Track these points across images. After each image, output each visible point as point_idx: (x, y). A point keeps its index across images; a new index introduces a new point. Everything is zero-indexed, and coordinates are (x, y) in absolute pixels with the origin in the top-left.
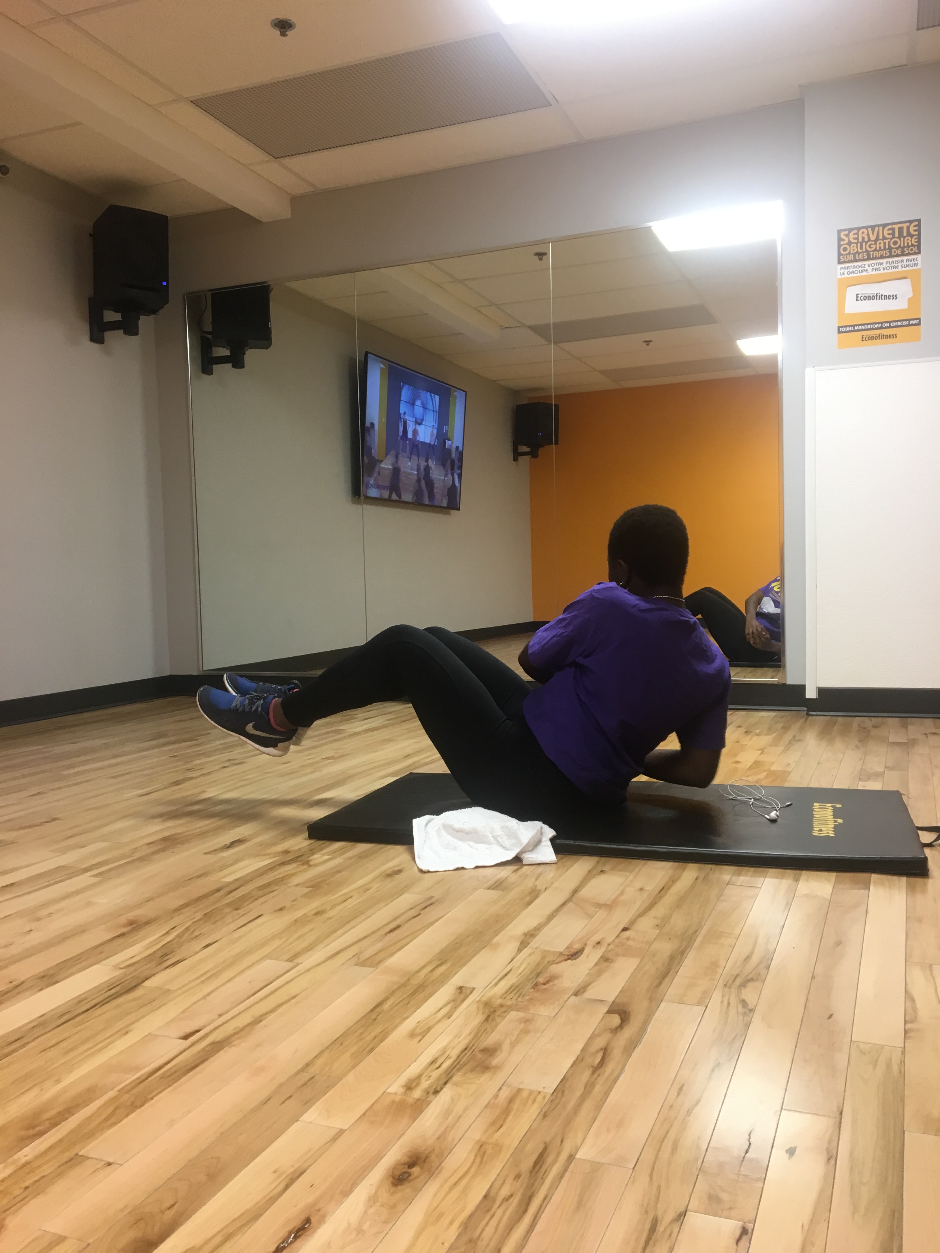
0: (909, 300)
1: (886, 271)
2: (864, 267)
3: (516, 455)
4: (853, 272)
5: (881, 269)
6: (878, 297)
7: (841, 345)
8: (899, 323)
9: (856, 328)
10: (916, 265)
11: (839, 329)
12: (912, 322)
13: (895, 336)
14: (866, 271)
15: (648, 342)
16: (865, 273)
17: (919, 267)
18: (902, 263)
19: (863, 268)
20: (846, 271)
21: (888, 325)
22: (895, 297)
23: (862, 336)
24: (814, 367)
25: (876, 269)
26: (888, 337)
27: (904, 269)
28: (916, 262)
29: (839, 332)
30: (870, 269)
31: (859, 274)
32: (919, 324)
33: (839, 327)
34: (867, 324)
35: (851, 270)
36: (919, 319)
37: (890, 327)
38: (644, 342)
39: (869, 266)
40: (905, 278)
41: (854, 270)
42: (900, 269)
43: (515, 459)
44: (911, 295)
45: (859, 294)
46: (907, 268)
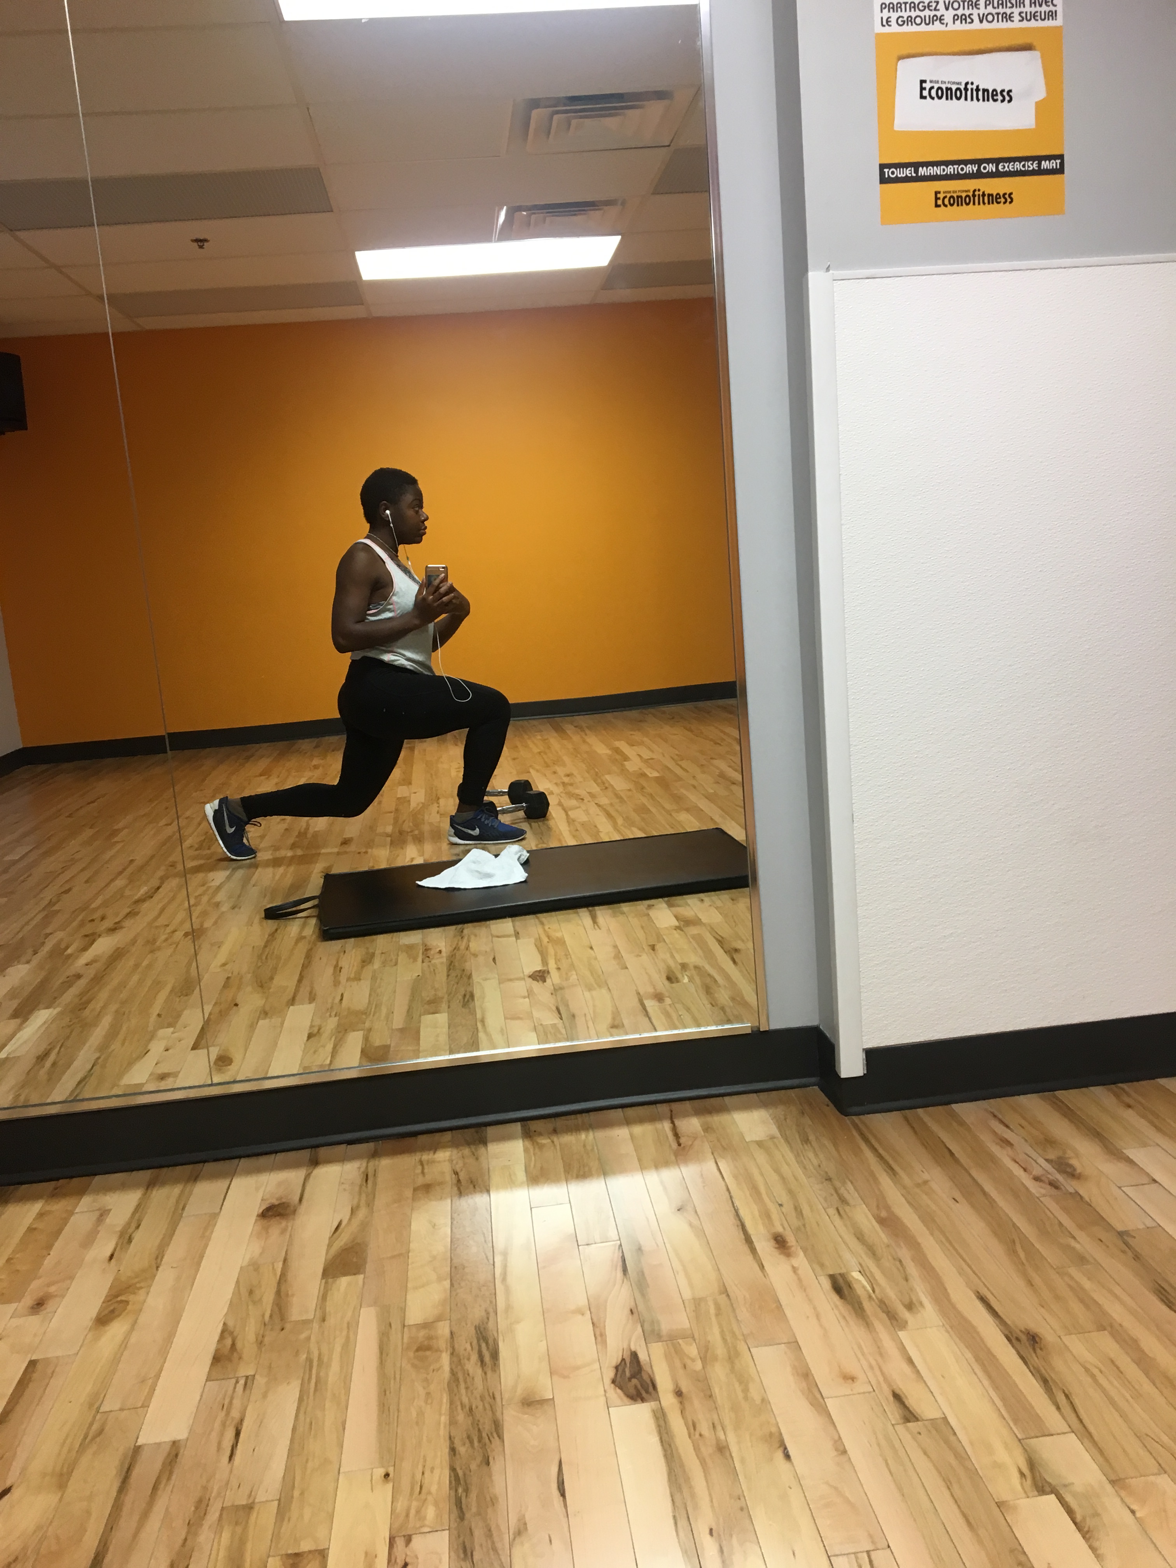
0: (1038, 105)
1: (985, 25)
2: (935, 9)
4: (910, 20)
5: (975, 18)
6: (969, 93)
7: (889, 216)
8: (1018, 166)
9: (922, 171)
10: (1052, 15)
11: (882, 174)
12: (1045, 165)
13: (1008, 198)
14: (941, 19)
16: (942, 28)
17: (1059, 22)
18: (1022, 9)
19: (932, 13)
20: (894, 16)
21: (991, 168)
22: (1007, 96)
23: (937, 193)
24: (828, 269)
25: (963, 18)
26: (994, 199)
27: (1025, 24)
28: (1052, 8)
29: (883, 180)
30: (949, 15)
31: (923, 28)
32: (1060, 171)
33: (882, 167)
34: (947, 163)
35: (905, 15)
36: (1061, 157)
37: (998, 174)
39: (947, 9)
40: (1028, 47)
41: (913, 14)
42: (1016, 24)
44: (1041, 93)
45: (925, 81)
46: (1033, 24)
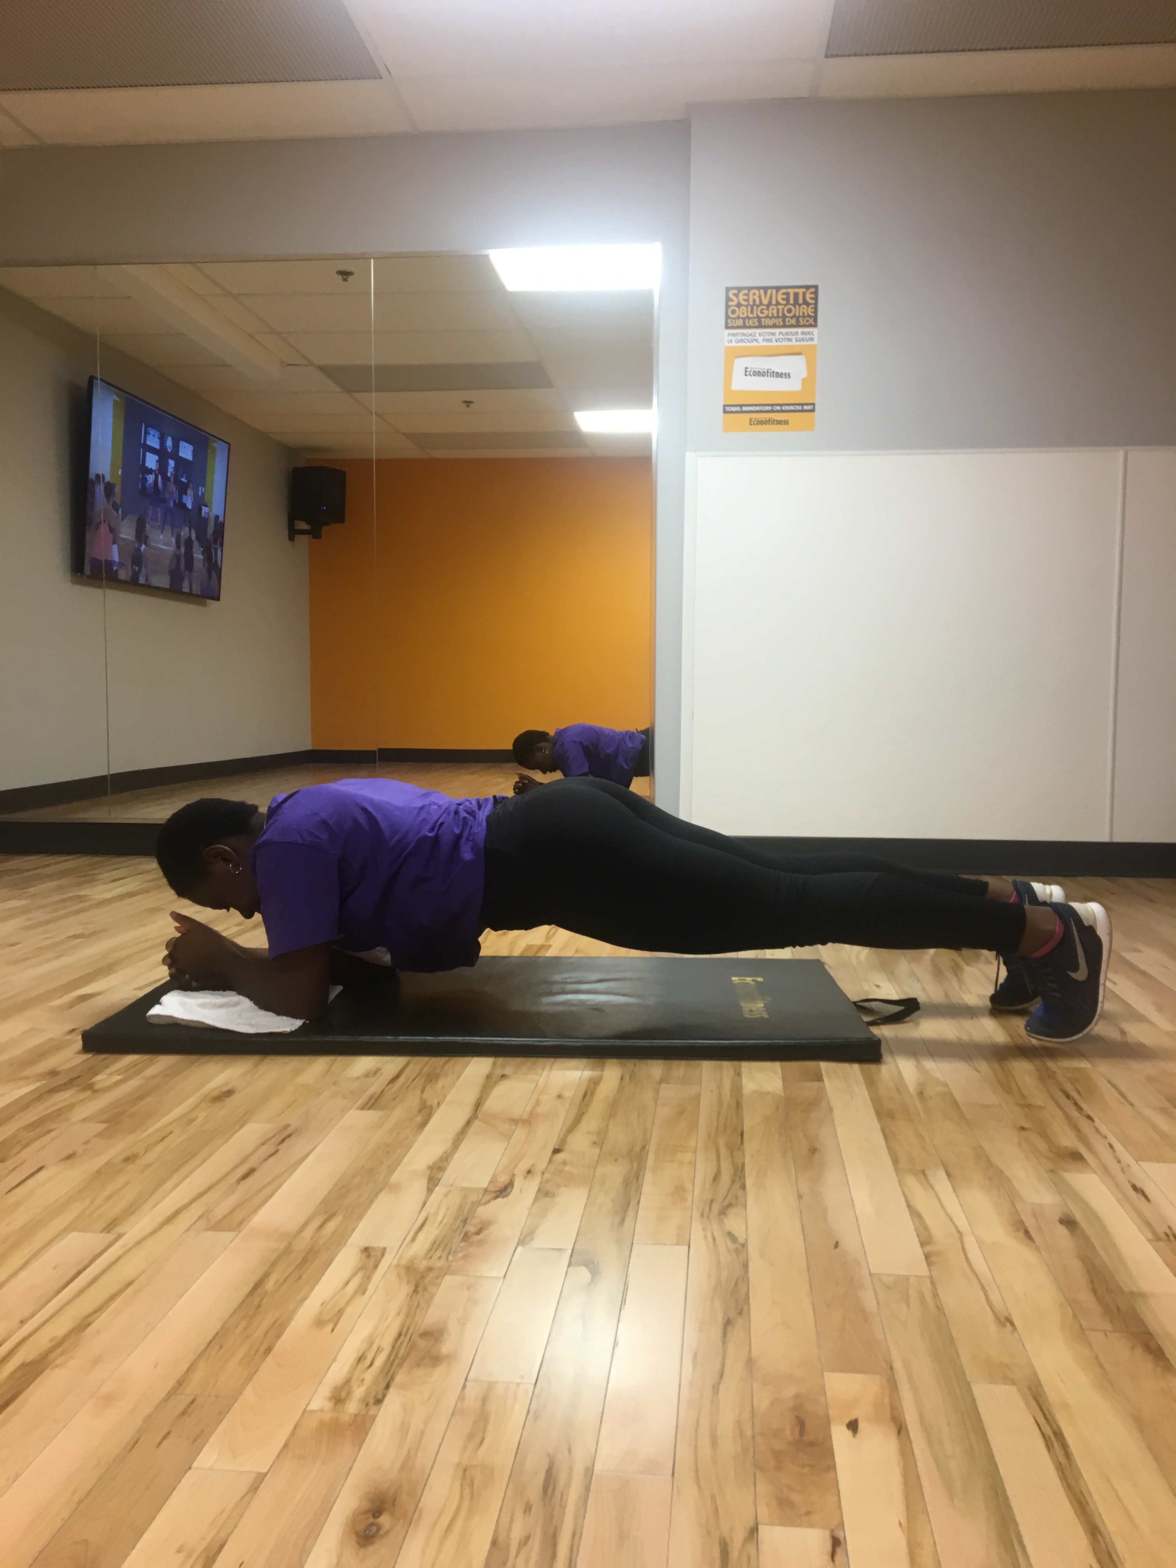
0: (804, 380)
1: (779, 344)
2: (755, 336)
3: (293, 533)
4: (742, 341)
5: (774, 340)
6: (769, 374)
7: (727, 428)
8: (792, 408)
9: (744, 409)
10: (812, 339)
11: (724, 409)
12: (805, 407)
13: (786, 422)
14: (757, 341)
15: (468, 403)
16: (755, 344)
17: (815, 342)
18: (797, 336)
19: (752, 338)
20: (734, 339)
21: (779, 408)
22: (788, 376)
23: (751, 419)
24: (696, 451)
25: (768, 340)
26: (779, 422)
27: (798, 343)
28: (812, 336)
29: (725, 412)
30: (760, 339)
31: (748, 344)
32: (813, 411)
33: (724, 406)
34: (756, 405)
35: (739, 338)
36: (814, 404)
37: (782, 411)
38: (463, 402)
39: (760, 335)
40: (799, 354)
41: (743, 338)
42: (794, 343)
43: (291, 538)
44: (805, 375)
45: (747, 368)
46: (802, 343)
